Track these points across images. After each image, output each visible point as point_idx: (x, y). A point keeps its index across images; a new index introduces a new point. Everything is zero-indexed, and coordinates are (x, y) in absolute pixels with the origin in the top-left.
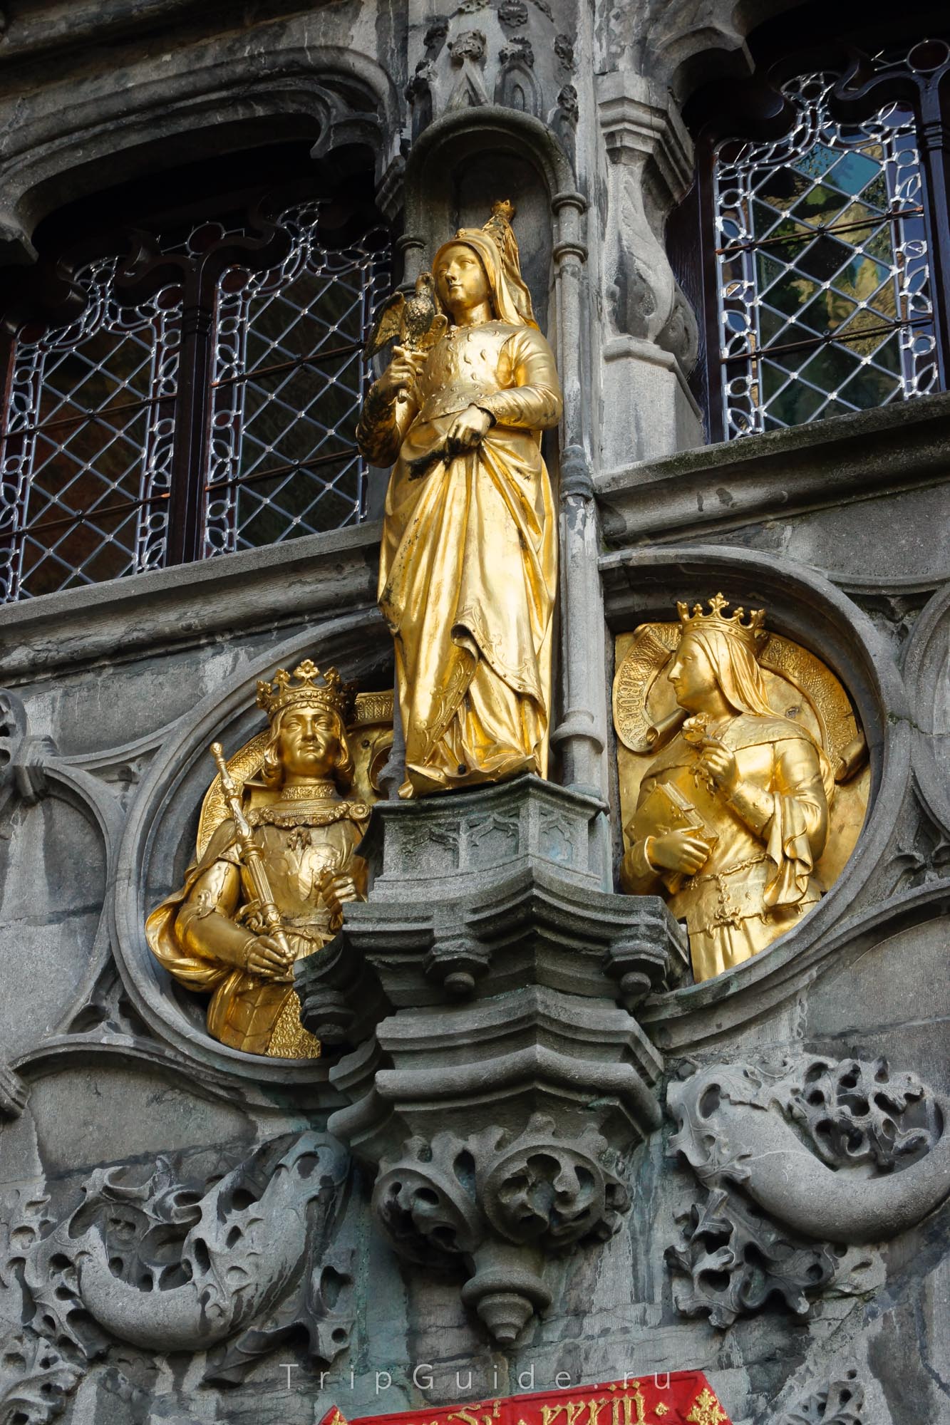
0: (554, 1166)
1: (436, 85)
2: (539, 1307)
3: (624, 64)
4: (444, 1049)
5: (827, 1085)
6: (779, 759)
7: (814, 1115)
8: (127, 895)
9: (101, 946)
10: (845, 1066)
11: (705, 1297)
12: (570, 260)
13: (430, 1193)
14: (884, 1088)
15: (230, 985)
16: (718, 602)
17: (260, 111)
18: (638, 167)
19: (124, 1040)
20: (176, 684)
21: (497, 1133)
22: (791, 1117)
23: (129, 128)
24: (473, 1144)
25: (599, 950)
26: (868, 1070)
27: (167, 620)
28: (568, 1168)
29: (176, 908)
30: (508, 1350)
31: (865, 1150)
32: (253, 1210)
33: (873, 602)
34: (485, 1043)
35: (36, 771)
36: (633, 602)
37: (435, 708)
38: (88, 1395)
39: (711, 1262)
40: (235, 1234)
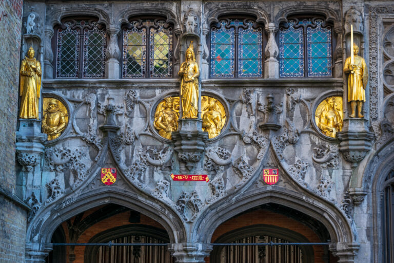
0: (196, 157)
2: (192, 167)
3: (206, 23)
4: (187, 145)
5: (220, 151)
7: (219, 153)
9: (147, 123)
10: (222, 149)
11: (208, 169)
14: (225, 152)
15: (162, 130)
20: (153, 92)
22: (217, 153)
23: (143, 11)
24: (189, 154)
26: (224, 149)
28: (198, 157)
29: (156, 121)
30: (189, 171)
31: (223, 157)
32: (165, 154)
33: (228, 101)
35: (138, 100)
37: (188, 110)
38: (148, 169)
39: (209, 166)
40: (163, 156)
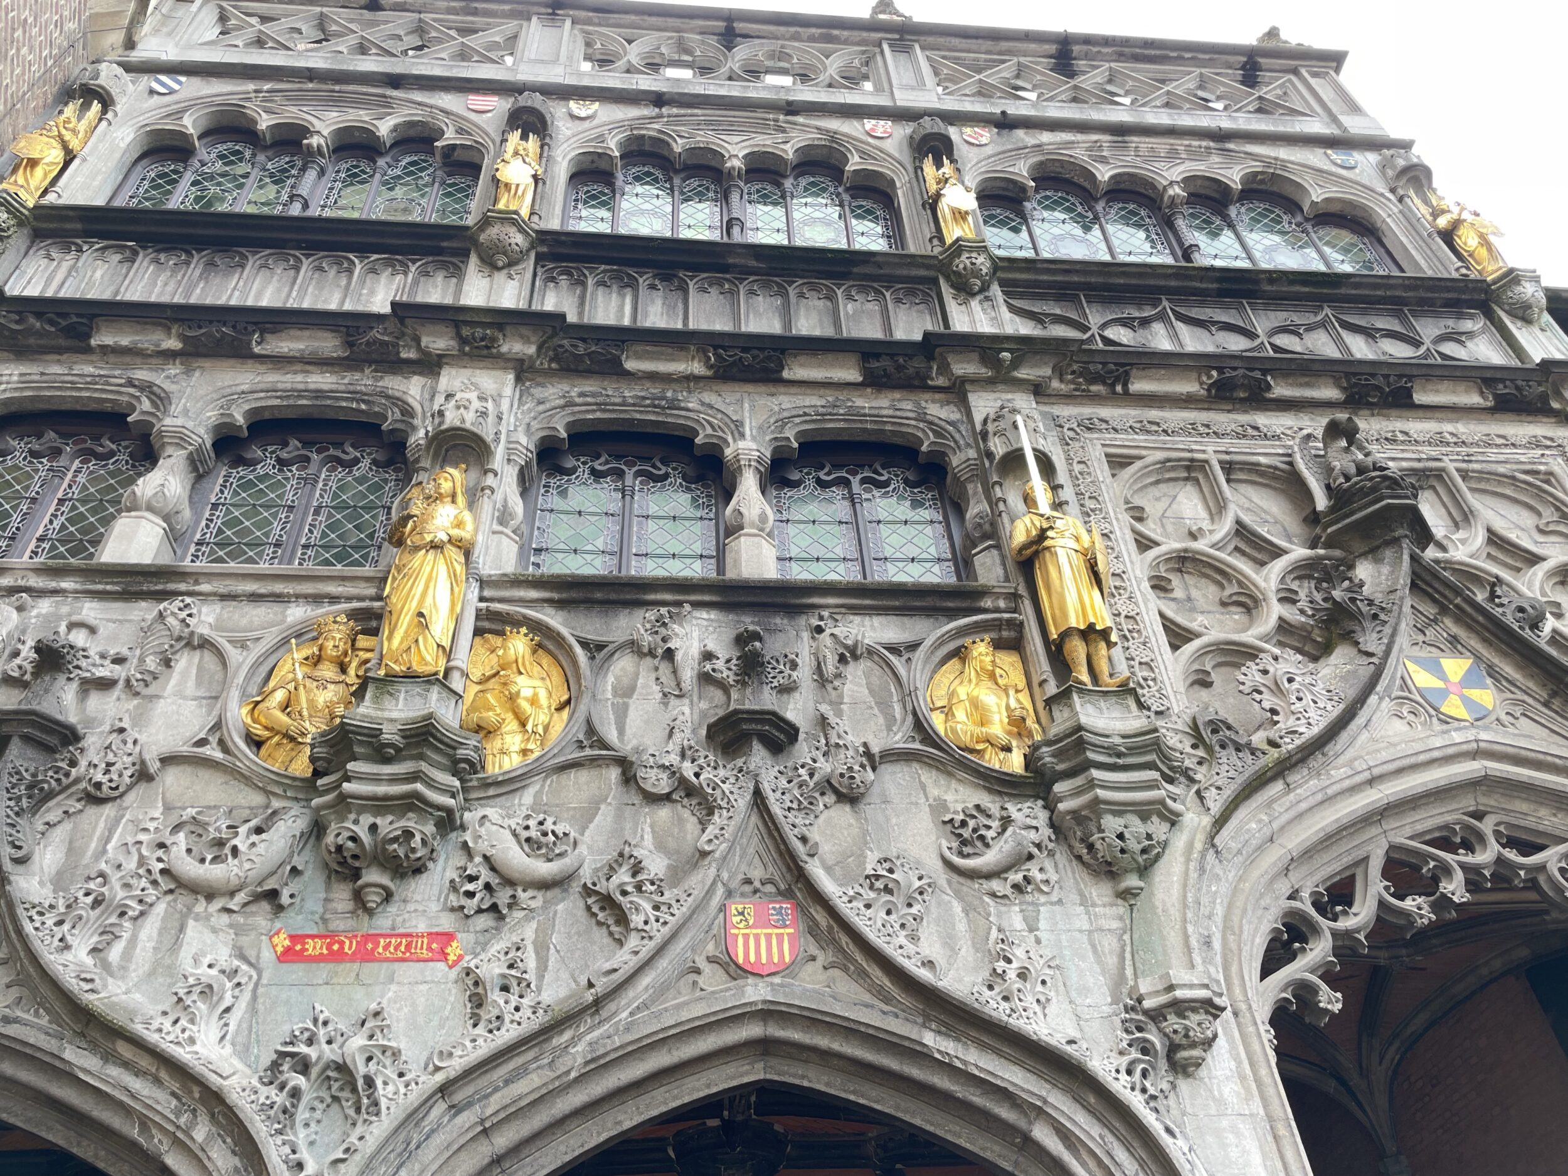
0: (413, 835)
1: (447, 414)
2: (388, 896)
3: (521, 430)
4: (376, 779)
5: (532, 823)
6: (536, 695)
7: (525, 834)
8: (235, 694)
9: (216, 713)
10: (541, 817)
11: (464, 901)
12: (488, 492)
13: (354, 839)
14: (555, 828)
15: (276, 739)
16: (524, 630)
17: (363, 407)
18: (517, 469)
19: (218, 755)
20: (275, 614)
21: (390, 818)
22: (515, 834)
23: (304, 397)
24: (379, 821)
25: (450, 751)
26: (550, 821)
27: (279, 587)
28: (418, 838)
29: (257, 703)
30: (370, 912)
31: (543, 851)
32: (264, 836)
33: (584, 644)
34: (394, 780)
35: (201, 636)
36: (487, 625)
37: (401, 642)
38: (161, 908)
39: (470, 887)
40: (253, 844)
